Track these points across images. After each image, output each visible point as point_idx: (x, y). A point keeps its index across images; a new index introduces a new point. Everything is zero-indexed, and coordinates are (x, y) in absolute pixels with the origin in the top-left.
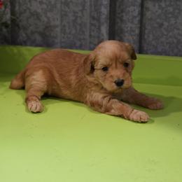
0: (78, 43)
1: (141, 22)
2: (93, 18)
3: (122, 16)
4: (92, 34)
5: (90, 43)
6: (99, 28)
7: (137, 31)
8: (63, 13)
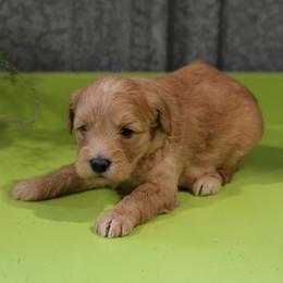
0: (104, 61)
1: (221, 14)
2: (139, 12)
3: (187, 6)
4: (136, 40)
5: (132, 57)
6: (148, 31)
7: (214, 32)
8: (77, 5)
